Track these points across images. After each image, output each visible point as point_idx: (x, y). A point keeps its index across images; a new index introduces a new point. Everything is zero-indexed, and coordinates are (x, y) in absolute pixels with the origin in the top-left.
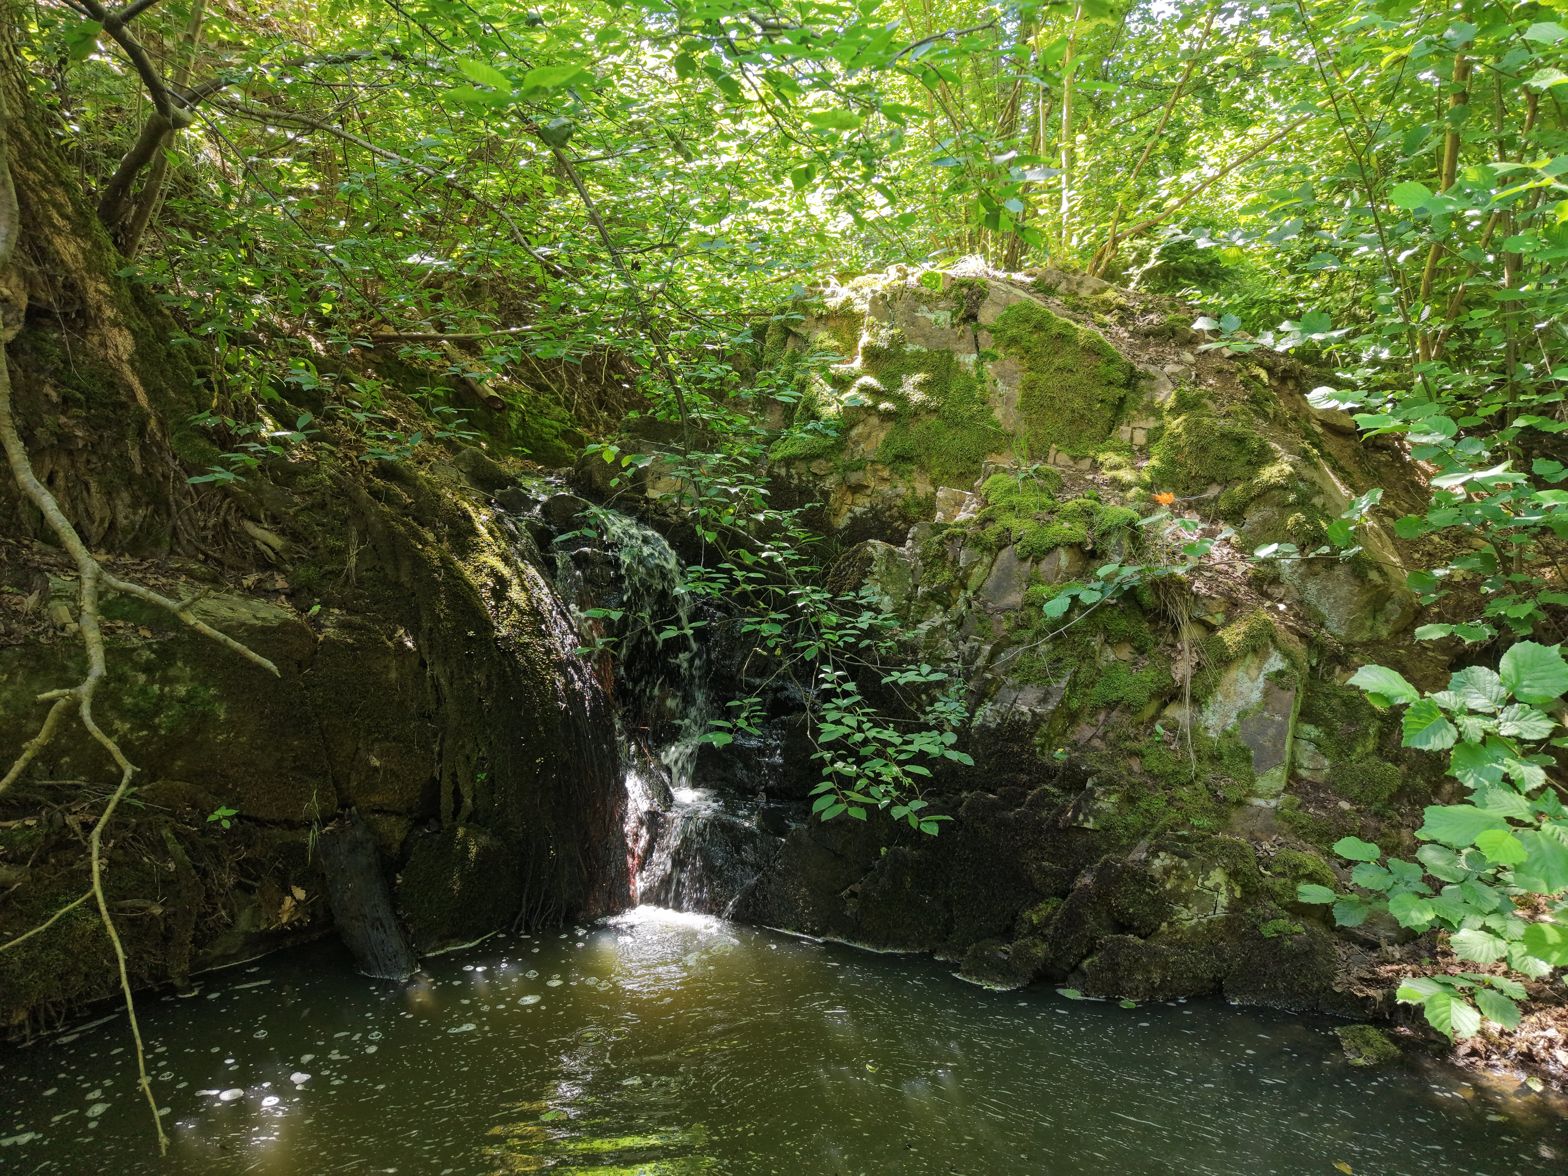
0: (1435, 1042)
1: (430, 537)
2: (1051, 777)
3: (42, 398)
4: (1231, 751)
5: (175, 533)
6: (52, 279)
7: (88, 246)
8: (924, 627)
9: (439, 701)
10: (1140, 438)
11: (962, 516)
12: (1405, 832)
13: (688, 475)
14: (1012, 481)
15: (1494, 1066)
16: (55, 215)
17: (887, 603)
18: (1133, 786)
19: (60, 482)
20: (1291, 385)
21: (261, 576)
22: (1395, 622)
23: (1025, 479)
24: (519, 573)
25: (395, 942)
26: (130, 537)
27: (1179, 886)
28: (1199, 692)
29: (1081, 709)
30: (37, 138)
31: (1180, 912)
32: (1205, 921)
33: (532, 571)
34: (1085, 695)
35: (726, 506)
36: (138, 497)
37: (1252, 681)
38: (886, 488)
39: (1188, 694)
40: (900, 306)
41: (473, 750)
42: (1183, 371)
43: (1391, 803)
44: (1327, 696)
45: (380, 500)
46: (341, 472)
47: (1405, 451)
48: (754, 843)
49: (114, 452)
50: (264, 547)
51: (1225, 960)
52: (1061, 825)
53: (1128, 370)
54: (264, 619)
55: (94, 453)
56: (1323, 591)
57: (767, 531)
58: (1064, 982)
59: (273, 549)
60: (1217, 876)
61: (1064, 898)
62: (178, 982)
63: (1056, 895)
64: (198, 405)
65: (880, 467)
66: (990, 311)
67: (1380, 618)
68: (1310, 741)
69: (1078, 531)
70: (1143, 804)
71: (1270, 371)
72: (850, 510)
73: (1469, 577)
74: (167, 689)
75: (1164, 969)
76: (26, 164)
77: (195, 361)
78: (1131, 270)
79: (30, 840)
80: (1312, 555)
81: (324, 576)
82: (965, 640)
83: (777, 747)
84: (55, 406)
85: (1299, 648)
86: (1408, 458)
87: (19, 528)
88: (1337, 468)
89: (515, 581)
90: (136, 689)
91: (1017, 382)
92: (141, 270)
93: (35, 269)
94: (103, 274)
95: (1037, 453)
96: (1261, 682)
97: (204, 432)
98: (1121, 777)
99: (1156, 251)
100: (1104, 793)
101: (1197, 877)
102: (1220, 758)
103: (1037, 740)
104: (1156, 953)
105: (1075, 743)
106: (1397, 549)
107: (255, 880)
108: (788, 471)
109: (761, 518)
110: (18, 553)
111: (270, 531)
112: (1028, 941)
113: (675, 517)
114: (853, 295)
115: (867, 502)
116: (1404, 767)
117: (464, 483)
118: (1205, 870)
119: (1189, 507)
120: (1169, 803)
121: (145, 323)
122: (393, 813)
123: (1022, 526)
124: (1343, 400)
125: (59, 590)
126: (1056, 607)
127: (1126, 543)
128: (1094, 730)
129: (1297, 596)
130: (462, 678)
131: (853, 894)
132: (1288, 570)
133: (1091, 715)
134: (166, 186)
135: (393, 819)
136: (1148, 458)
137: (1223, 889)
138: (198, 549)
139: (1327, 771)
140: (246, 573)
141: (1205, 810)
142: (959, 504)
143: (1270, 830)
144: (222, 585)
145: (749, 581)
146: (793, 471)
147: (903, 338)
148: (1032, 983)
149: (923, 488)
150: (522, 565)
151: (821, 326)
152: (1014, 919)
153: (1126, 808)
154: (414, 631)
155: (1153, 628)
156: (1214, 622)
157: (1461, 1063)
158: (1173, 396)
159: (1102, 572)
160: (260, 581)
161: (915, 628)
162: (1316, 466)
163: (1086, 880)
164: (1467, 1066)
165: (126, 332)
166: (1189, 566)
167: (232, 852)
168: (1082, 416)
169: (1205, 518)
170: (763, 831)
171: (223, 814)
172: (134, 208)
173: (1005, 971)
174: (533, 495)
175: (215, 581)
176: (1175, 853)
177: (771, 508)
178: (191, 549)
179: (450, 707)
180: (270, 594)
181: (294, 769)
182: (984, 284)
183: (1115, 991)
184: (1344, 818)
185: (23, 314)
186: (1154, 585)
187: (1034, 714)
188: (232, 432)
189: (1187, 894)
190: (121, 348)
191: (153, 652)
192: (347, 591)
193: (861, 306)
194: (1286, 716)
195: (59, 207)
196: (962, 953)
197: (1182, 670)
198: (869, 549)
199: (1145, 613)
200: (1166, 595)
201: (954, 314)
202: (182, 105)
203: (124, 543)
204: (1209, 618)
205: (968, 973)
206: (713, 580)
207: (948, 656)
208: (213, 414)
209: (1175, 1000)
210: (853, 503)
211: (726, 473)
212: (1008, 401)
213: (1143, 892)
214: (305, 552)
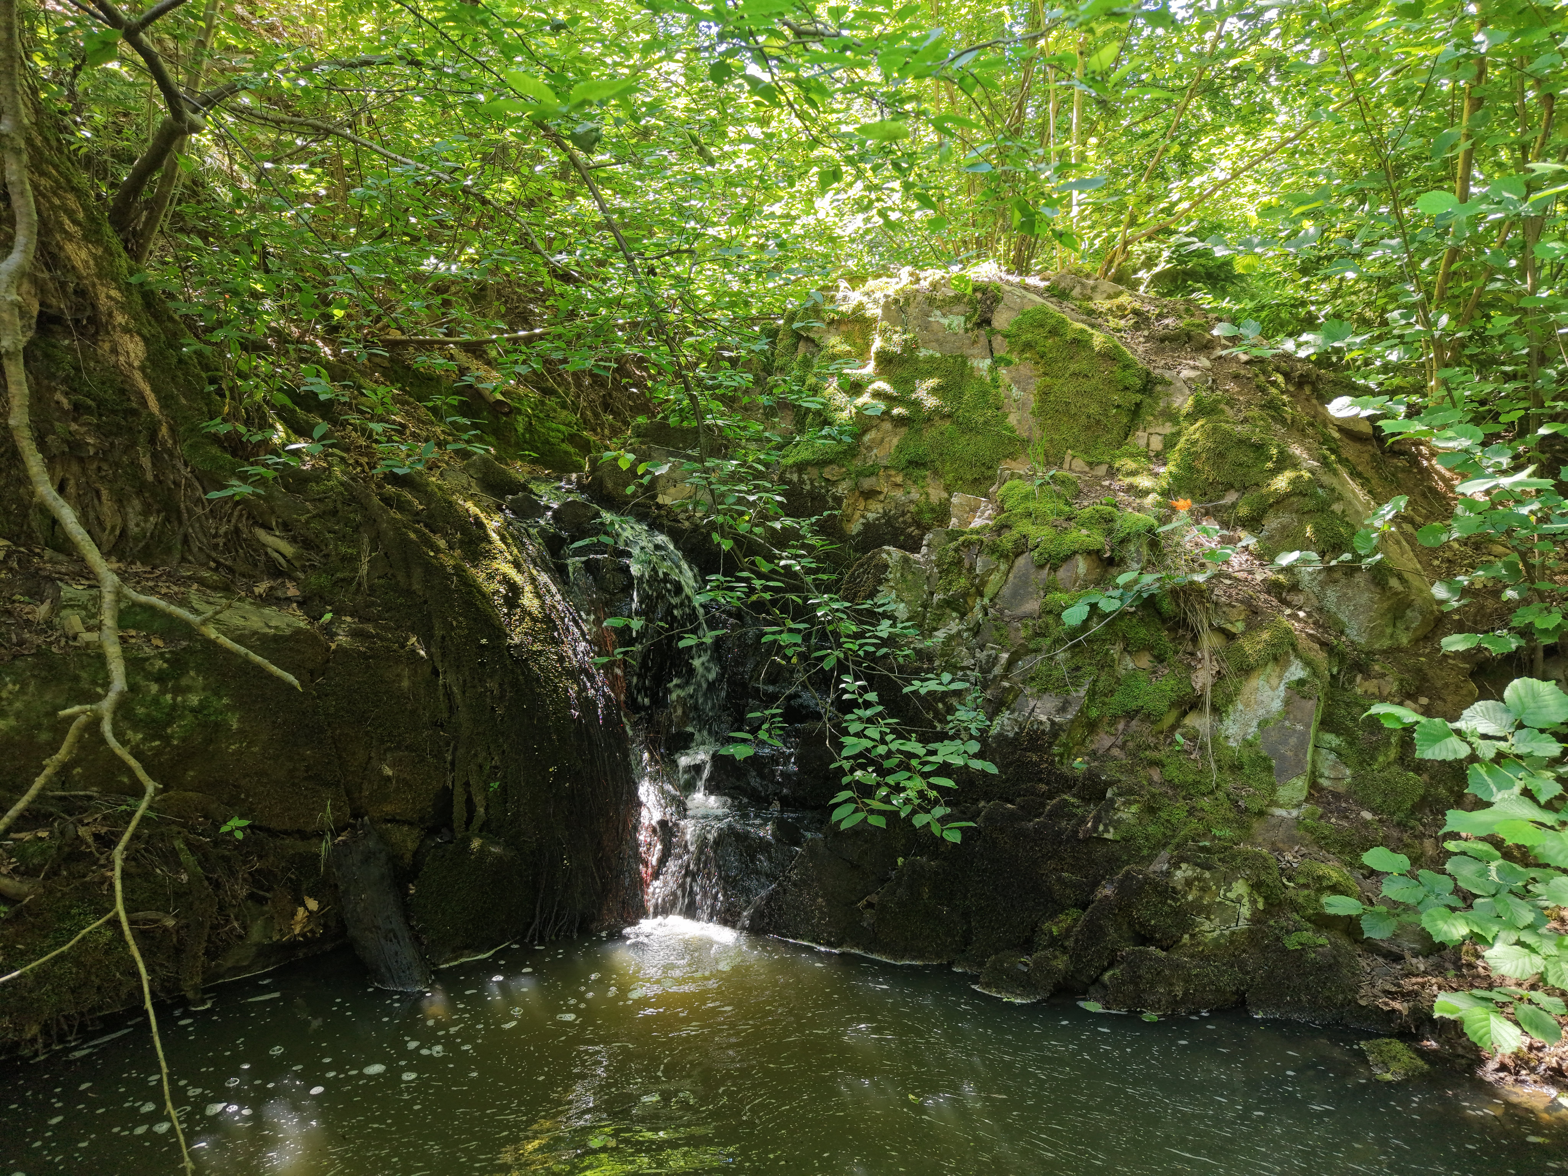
0: (1463, 1057)
1: (442, 544)
2: (1070, 787)
3: (53, 405)
4: (1251, 760)
5: (186, 540)
6: (63, 285)
7: (100, 252)
8: (940, 635)
9: (452, 709)
10: (1156, 444)
11: (977, 523)
12: (1428, 843)
13: (704, 483)
14: (1028, 487)
15: (1523, 1082)
16: (67, 222)
17: (901, 610)
18: (1153, 796)
19: (71, 489)
20: (1307, 390)
21: (272, 583)
22: (1415, 630)
23: (1041, 485)
24: (533, 580)
25: (408, 953)
26: (141, 545)
27: (1201, 898)
28: (1219, 702)
29: (1100, 719)
30: (49, 144)
31: (1202, 924)
32: (1227, 932)
33: (544, 578)
34: (1104, 704)
35: (742, 514)
36: (149, 505)
37: (1273, 689)
38: (899, 494)
39: (1208, 703)
40: (913, 310)
41: (486, 759)
42: (1200, 376)
43: (1413, 813)
44: (1348, 704)
45: (392, 507)
46: (353, 479)
47: (1422, 456)
48: (769, 853)
49: (125, 458)
50: (276, 555)
51: (1248, 973)
52: (1081, 836)
53: (1144, 375)
54: (276, 628)
55: (105, 460)
56: (1343, 598)
57: (783, 539)
58: (1085, 994)
59: (284, 557)
60: (1240, 888)
61: (1084, 909)
62: (190, 995)
63: (1075, 906)
64: (209, 411)
65: (893, 472)
66: (1005, 316)
67: (1401, 625)
68: (1331, 749)
69: (1095, 538)
70: (1164, 815)
71: (1287, 375)
72: (863, 516)
73: (1490, 584)
74: (179, 699)
75: (1186, 981)
76: (37, 168)
77: (206, 368)
78: (1140, 274)
79: (43, 852)
80: (1333, 563)
81: (335, 584)
82: (982, 647)
83: (791, 755)
84: (66, 413)
85: (1320, 657)
86: (1425, 463)
87: (30, 536)
88: (1355, 474)
89: (528, 588)
90: (149, 698)
91: (1032, 387)
92: (152, 275)
93: (46, 275)
94: (115, 280)
95: (1053, 459)
96: (1282, 691)
97: (215, 439)
98: (1142, 787)
99: (1166, 254)
100: (1124, 804)
101: (1219, 888)
102: (1241, 767)
103: (1056, 749)
104: (1178, 966)
105: (1094, 752)
106: (1417, 556)
107: (267, 891)
108: (800, 477)
109: (778, 525)
110: (29, 561)
111: (282, 538)
112: (1048, 953)
113: (687, 524)
114: (865, 299)
115: (879, 507)
116: (1426, 777)
117: (475, 489)
118: (1227, 881)
119: (1207, 513)
120: (1191, 812)
121: (157, 329)
122: (404, 822)
123: (1038, 533)
124: (1364, 407)
125: (71, 599)
126: (1075, 615)
127: (1145, 550)
128: (1113, 739)
129: (1316, 604)
130: (474, 687)
131: (870, 905)
132: (1307, 578)
133: (1111, 724)
134: (176, 191)
135: (406, 828)
136: (1165, 464)
137: (1245, 900)
138: (209, 557)
139: (1349, 780)
140: (257, 580)
141: (1226, 821)
142: (974, 510)
143: (1292, 840)
144: (234, 593)
145: (766, 589)
146: (805, 477)
147: (916, 342)
148: (1052, 995)
149: (936, 494)
150: (535, 572)
151: (833, 330)
152: (1033, 931)
153: (1147, 818)
154: (427, 640)
155: (1173, 635)
156: (1234, 630)
157: (1490, 1078)
158: (1190, 402)
159: (1122, 579)
160: (271, 588)
161: (931, 636)
162: (1335, 473)
163: (1107, 891)
164: (1497, 1081)
165: (137, 338)
166: (1209, 573)
167: (245, 863)
168: (1098, 422)
169: (1225, 525)
170: (778, 840)
171: (236, 826)
172: (145, 213)
173: (1025, 983)
174: (543, 502)
175: (227, 589)
176: (1198, 865)
177: (787, 515)
178: (202, 558)
179: (463, 715)
180: (282, 602)
181: (305, 779)
182: (998, 289)
183: (1137, 1003)
184: (1367, 828)
185: (34, 321)
186: (1175, 593)
187: (1053, 723)
188: (244, 439)
189: (1209, 905)
190: (132, 355)
191: (166, 661)
192: (359, 598)
193: (874, 311)
194: (1308, 726)
195: (71, 214)
196: (981, 964)
197: (1203, 678)
198: (884, 556)
199: (1164, 621)
200: (1185, 603)
201: (968, 319)
202: (196, 110)
203: (135, 551)
204: (1229, 626)
205: (987, 985)
206: (732, 589)
207: (965, 664)
208: (225, 420)
209: (1197, 1013)
210: (866, 509)
211: (741, 480)
212: (1021, 405)
213: (1166, 903)
214: (317, 559)
